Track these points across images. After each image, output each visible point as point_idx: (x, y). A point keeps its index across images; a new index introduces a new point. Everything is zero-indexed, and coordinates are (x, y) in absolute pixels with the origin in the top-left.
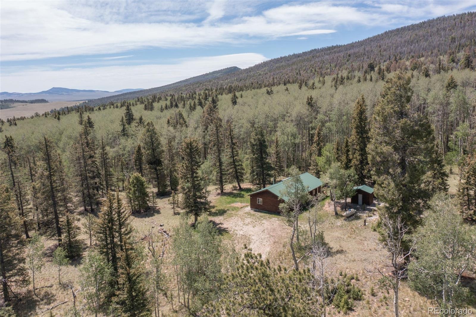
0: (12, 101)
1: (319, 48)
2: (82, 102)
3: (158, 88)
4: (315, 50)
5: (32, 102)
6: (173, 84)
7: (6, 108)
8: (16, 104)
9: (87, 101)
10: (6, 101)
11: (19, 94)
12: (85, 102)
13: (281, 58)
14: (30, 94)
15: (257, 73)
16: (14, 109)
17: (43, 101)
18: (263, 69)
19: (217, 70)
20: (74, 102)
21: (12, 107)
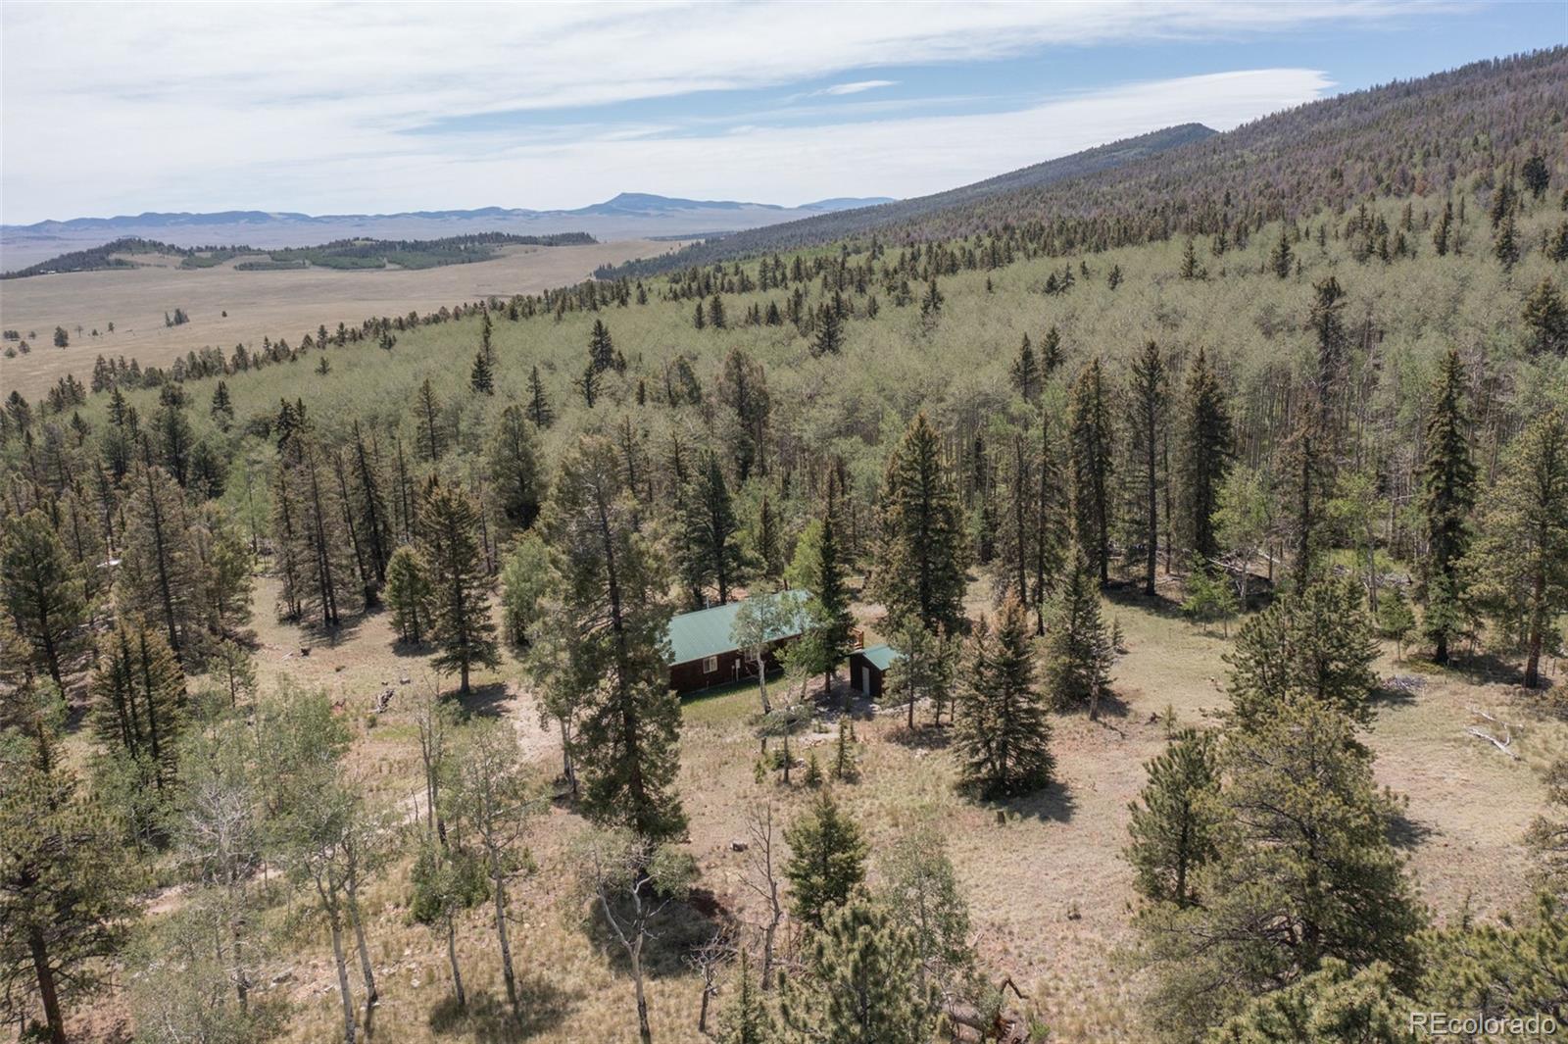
0: (498, 238)
1: (1501, 58)
2: (687, 244)
3: (924, 199)
4: (1483, 64)
5: (552, 241)
6: (975, 186)
7: (482, 260)
8: (507, 248)
9: (702, 241)
10: (483, 238)
11: (528, 214)
12: (698, 244)
13: (1342, 99)
14: (559, 212)
15: (1235, 157)
16: (501, 261)
17: (583, 239)
18: (1260, 144)
19: (1130, 136)
20: (666, 244)
21: (497, 257)
